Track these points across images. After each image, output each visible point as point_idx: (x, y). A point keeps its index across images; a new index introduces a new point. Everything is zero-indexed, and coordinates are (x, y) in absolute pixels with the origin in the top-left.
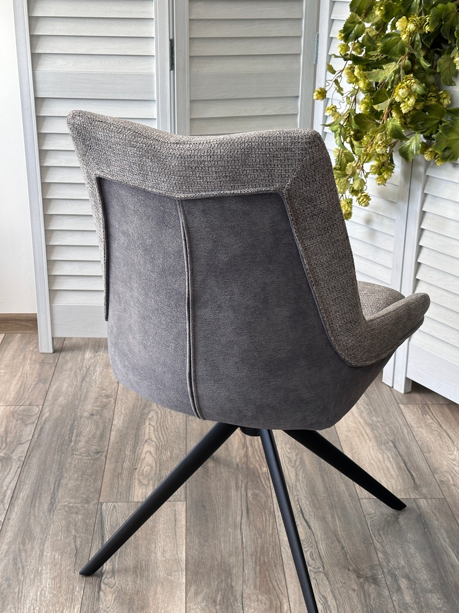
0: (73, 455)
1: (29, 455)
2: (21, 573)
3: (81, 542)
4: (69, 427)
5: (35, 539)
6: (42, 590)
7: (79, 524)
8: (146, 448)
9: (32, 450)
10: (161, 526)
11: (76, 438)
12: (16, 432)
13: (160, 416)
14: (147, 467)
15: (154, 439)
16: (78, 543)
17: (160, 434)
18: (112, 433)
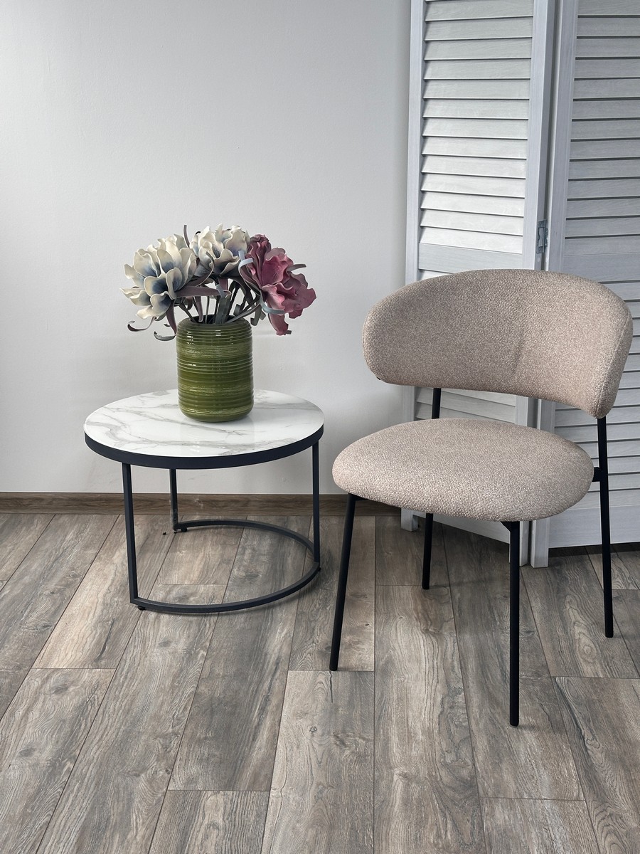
0: (503, 633)
1: (459, 632)
2: (503, 732)
3: (549, 709)
4: (486, 607)
5: (502, 703)
6: (530, 748)
7: (539, 694)
8: (577, 630)
9: (460, 628)
10: (624, 700)
11: (499, 618)
12: (435, 611)
13: (578, 600)
14: (586, 647)
15: (581, 621)
16: (547, 710)
17: (586, 617)
18: (535, 614)
